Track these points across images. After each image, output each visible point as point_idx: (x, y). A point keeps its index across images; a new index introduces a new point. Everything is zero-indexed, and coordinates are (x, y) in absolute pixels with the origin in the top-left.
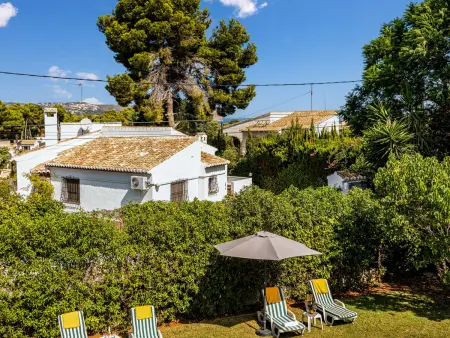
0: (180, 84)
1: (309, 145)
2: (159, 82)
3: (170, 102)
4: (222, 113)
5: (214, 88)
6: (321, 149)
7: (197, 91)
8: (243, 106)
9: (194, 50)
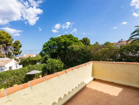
0: (7, 50)
1: (33, 59)
2: (3, 50)
3: (5, 53)
4: (16, 55)
5: (14, 51)
6: (34, 59)
7: (11, 52)
8: (20, 54)
9: (10, 45)
